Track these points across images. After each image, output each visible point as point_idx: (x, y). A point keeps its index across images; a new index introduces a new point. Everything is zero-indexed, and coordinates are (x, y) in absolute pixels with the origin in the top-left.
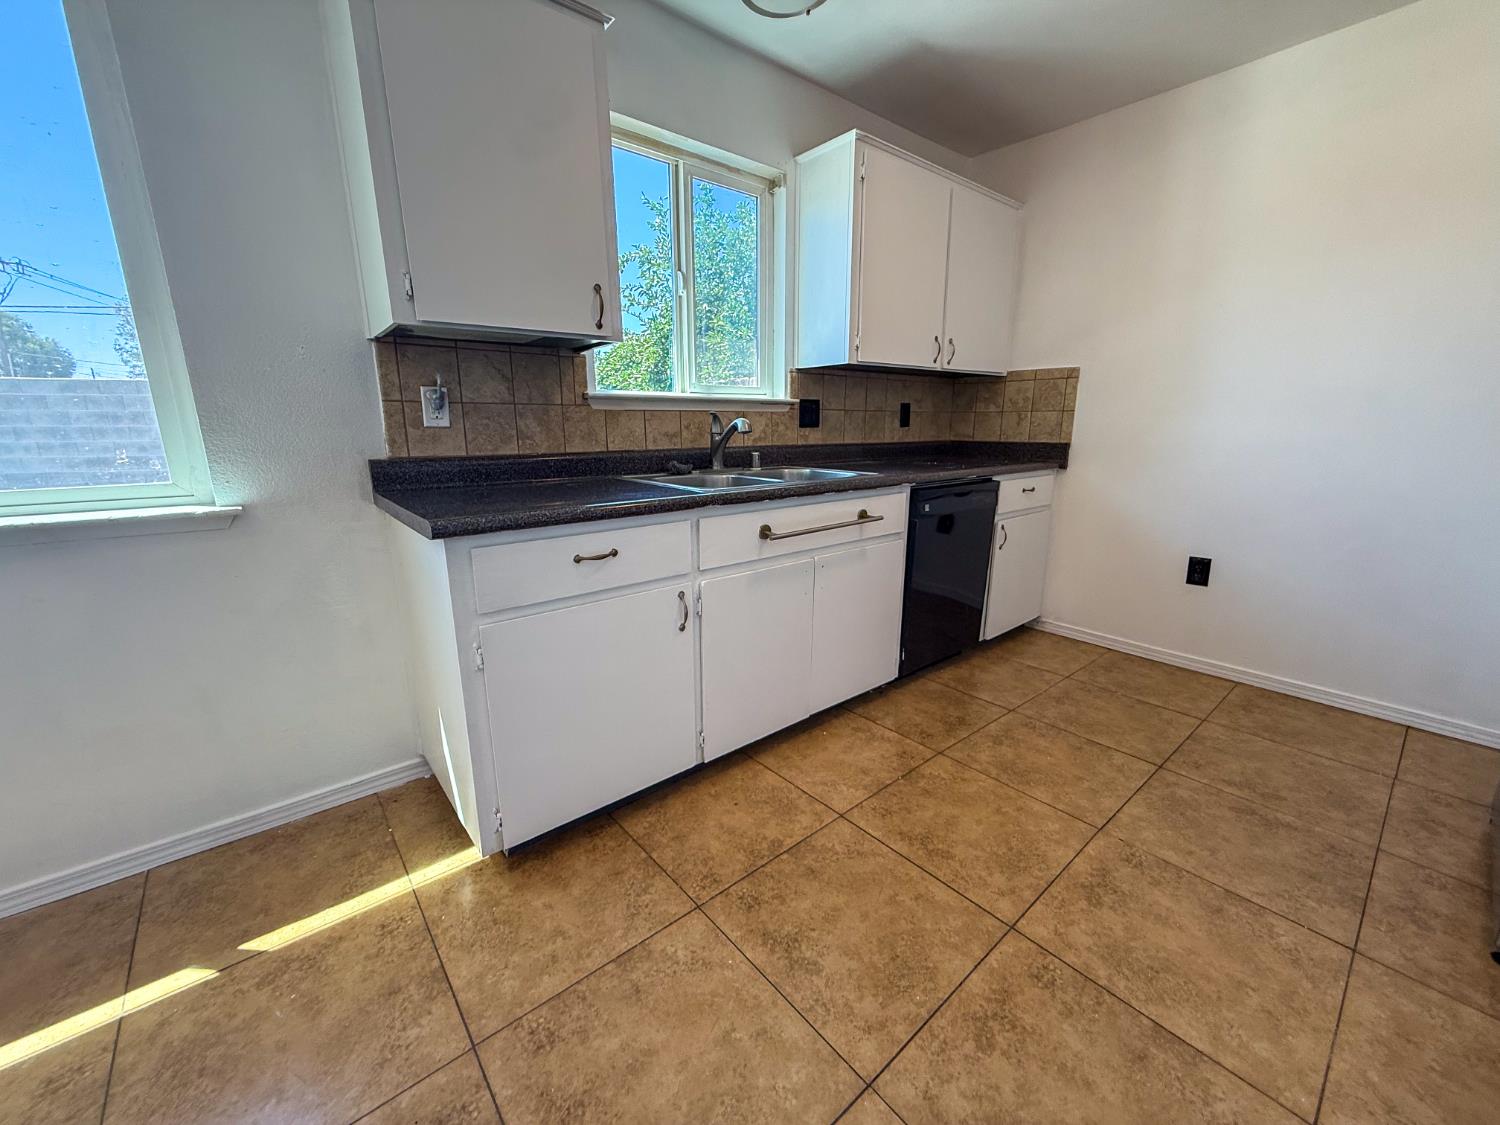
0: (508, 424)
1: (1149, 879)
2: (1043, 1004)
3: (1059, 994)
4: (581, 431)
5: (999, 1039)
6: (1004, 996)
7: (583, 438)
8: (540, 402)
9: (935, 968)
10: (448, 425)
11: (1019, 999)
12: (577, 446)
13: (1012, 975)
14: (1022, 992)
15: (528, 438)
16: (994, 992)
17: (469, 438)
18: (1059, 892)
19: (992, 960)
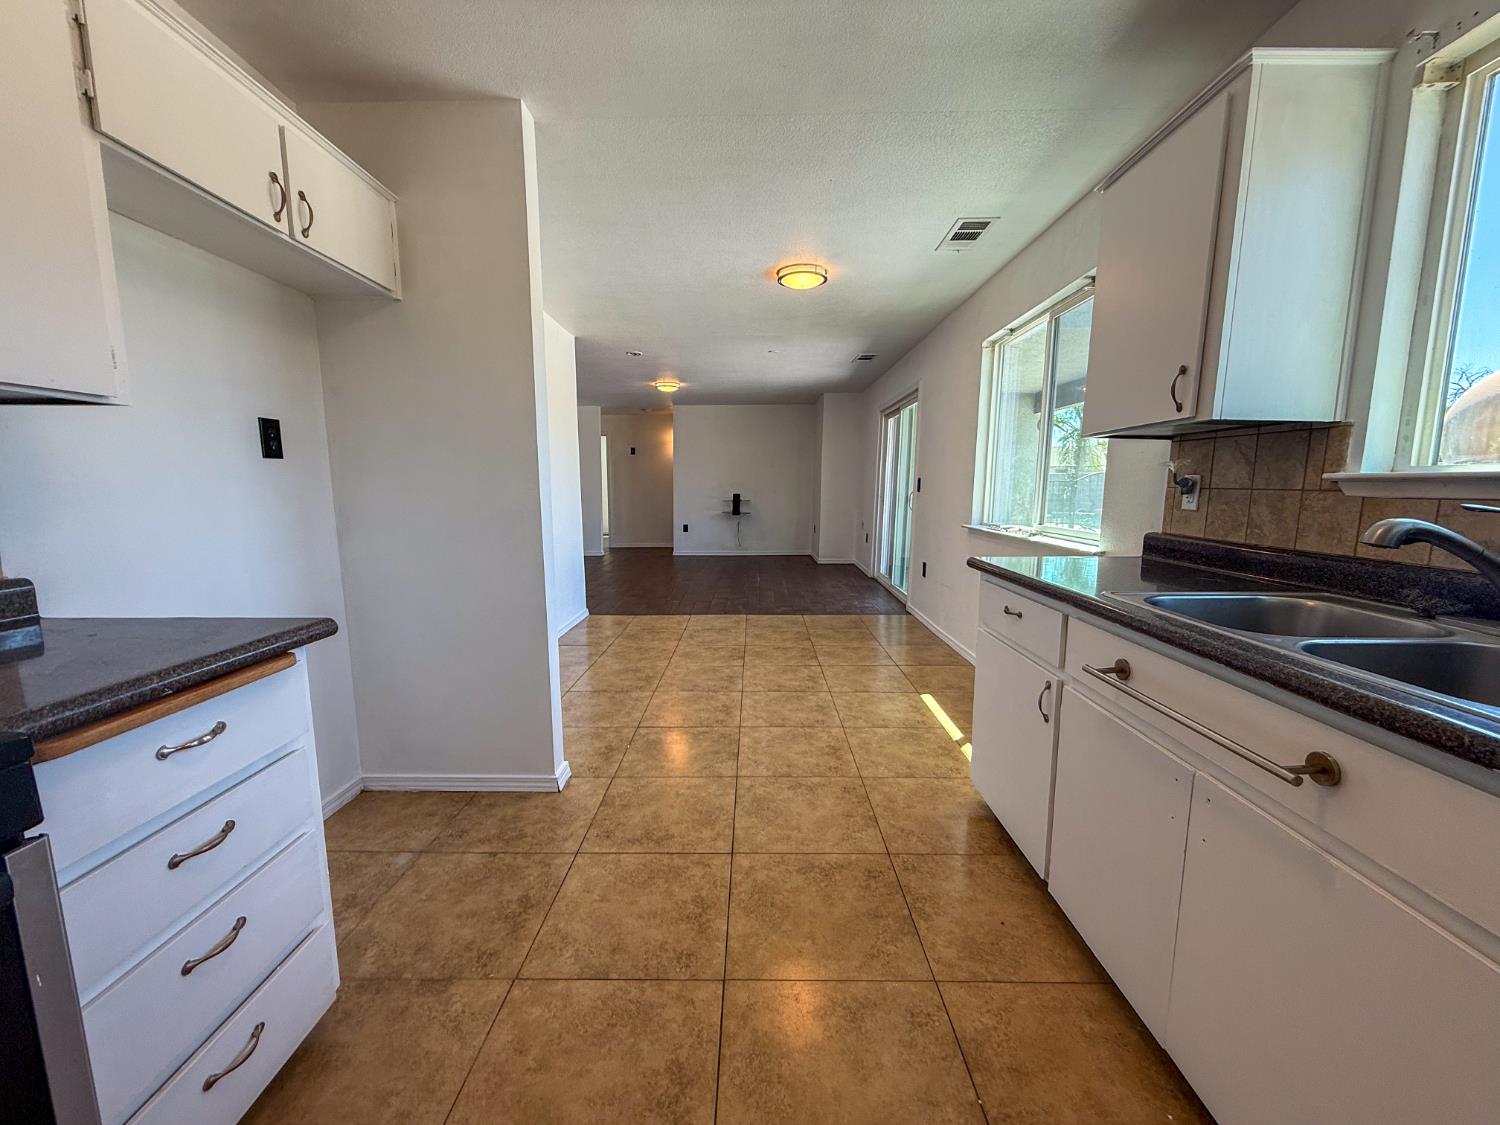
0: (1242, 510)
2: (679, 941)
3: (672, 954)
4: (1320, 524)
5: (692, 907)
6: (703, 929)
7: (1320, 534)
8: (1278, 487)
9: (748, 916)
10: (1195, 509)
11: (693, 934)
12: (1311, 544)
13: (705, 945)
14: (693, 939)
15: (1256, 527)
16: (709, 927)
17: (1209, 520)
19: (722, 946)
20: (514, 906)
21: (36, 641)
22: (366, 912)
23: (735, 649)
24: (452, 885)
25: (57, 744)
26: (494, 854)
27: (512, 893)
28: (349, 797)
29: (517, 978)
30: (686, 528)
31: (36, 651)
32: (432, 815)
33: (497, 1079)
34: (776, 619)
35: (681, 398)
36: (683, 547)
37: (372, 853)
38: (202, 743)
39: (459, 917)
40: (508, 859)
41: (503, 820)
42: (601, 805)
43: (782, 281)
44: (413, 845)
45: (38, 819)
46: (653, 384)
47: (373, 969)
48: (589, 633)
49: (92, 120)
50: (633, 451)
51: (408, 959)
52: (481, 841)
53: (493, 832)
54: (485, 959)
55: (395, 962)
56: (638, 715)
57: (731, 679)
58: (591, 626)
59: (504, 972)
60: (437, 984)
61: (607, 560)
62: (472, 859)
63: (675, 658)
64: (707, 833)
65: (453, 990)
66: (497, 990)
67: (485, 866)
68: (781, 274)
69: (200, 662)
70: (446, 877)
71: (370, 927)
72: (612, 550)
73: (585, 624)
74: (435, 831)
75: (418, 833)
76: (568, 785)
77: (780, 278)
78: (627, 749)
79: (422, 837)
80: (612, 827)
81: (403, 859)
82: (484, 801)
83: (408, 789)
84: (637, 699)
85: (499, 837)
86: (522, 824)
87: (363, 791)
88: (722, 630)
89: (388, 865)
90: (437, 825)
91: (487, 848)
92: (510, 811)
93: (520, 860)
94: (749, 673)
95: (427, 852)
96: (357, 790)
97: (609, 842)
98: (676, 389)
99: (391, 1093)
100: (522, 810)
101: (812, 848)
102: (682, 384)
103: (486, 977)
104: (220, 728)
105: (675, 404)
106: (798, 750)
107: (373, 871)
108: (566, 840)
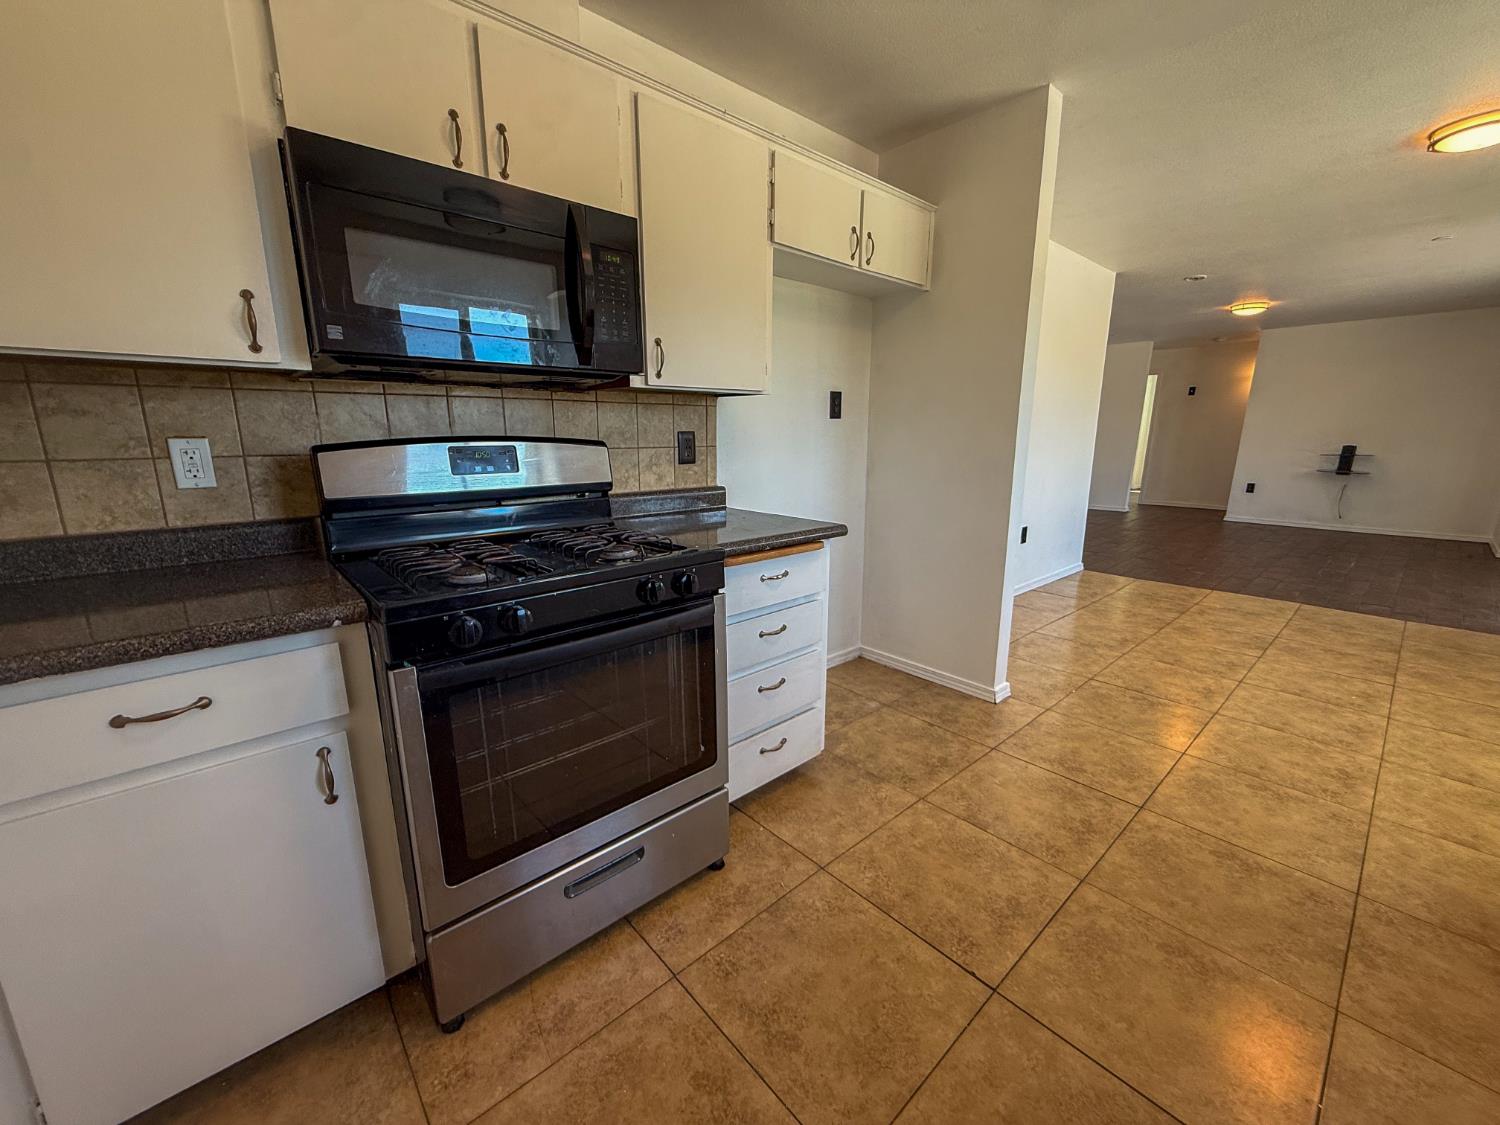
1: (957, 924)
2: (1054, 839)
3: (1044, 843)
5: (1078, 824)
6: (1081, 842)
9: (1133, 856)
11: (1069, 841)
13: (1077, 854)
14: (1068, 844)
16: (1087, 844)
18: (1044, 909)
19: (1093, 861)
20: (934, 760)
21: (723, 519)
22: (845, 724)
23: (1257, 637)
24: (899, 731)
25: (734, 560)
26: (932, 725)
27: (936, 753)
28: (850, 657)
29: (923, 799)
30: (1251, 488)
31: (723, 524)
32: (897, 685)
33: (894, 839)
34: (1349, 617)
35: (1269, 321)
36: (1240, 510)
37: (856, 695)
38: (778, 578)
39: (898, 750)
40: (940, 732)
41: (945, 706)
42: (1028, 724)
43: (1437, 147)
44: (881, 699)
45: (723, 587)
46: (1228, 308)
47: (843, 753)
48: (1080, 586)
49: (772, 238)
50: (1192, 391)
51: (861, 757)
52: (926, 714)
53: (935, 711)
54: (907, 781)
55: (855, 756)
56: (1096, 669)
57: (1232, 666)
58: (1083, 581)
59: (916, 792)
60: (877, 778)
61: (1133, 516)
62: (915, 722)
63: (1168, 629)
64: (1121, 783)
65: (883, 785)
66: (909, 799)
67: (923, 729)
68: (1436, 138)
69: (782, 536)
70: (897, 726)
71: (847, 733)
72: (1142, 507)
73: (1078, 578)
74: (896, 696)
75: (886, 693)
76: (1005, 701)
77: (1433, 145)
78: (1071, 693)
79: (889, 696)
80: (1029, 743)
81: (873, 705)
82: (936, 690)
83: (888, 664)
84: (1101, 656)
85: (939, 716)
86: (958, 714)
87: (860, 657)
88: (1248, 613)
89: (864, 704)
90: (899, 693)
91: (928, 719)
92: (952, 703)
93: (949, 736)
94: (1263, 666)
95: (889, 706)
96: (856, 654)
97: (1024, 753)
98: (1262, 310)
99: (838, 813)
100: (961, 705)
101: (1244, 843)
102: (1272, 303)
103: (905, 789)
104: (786, 574)
105: (1264, 328)
106: (1288, 758)
107: (855, 703)
108: (988, 736)
